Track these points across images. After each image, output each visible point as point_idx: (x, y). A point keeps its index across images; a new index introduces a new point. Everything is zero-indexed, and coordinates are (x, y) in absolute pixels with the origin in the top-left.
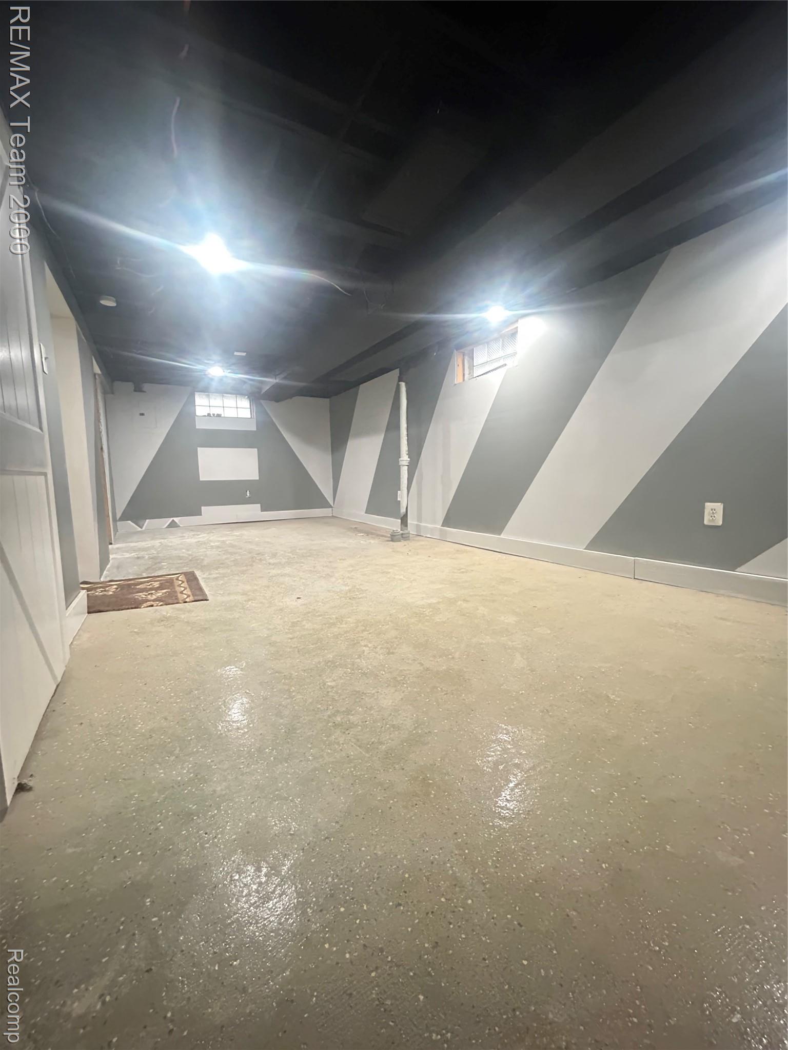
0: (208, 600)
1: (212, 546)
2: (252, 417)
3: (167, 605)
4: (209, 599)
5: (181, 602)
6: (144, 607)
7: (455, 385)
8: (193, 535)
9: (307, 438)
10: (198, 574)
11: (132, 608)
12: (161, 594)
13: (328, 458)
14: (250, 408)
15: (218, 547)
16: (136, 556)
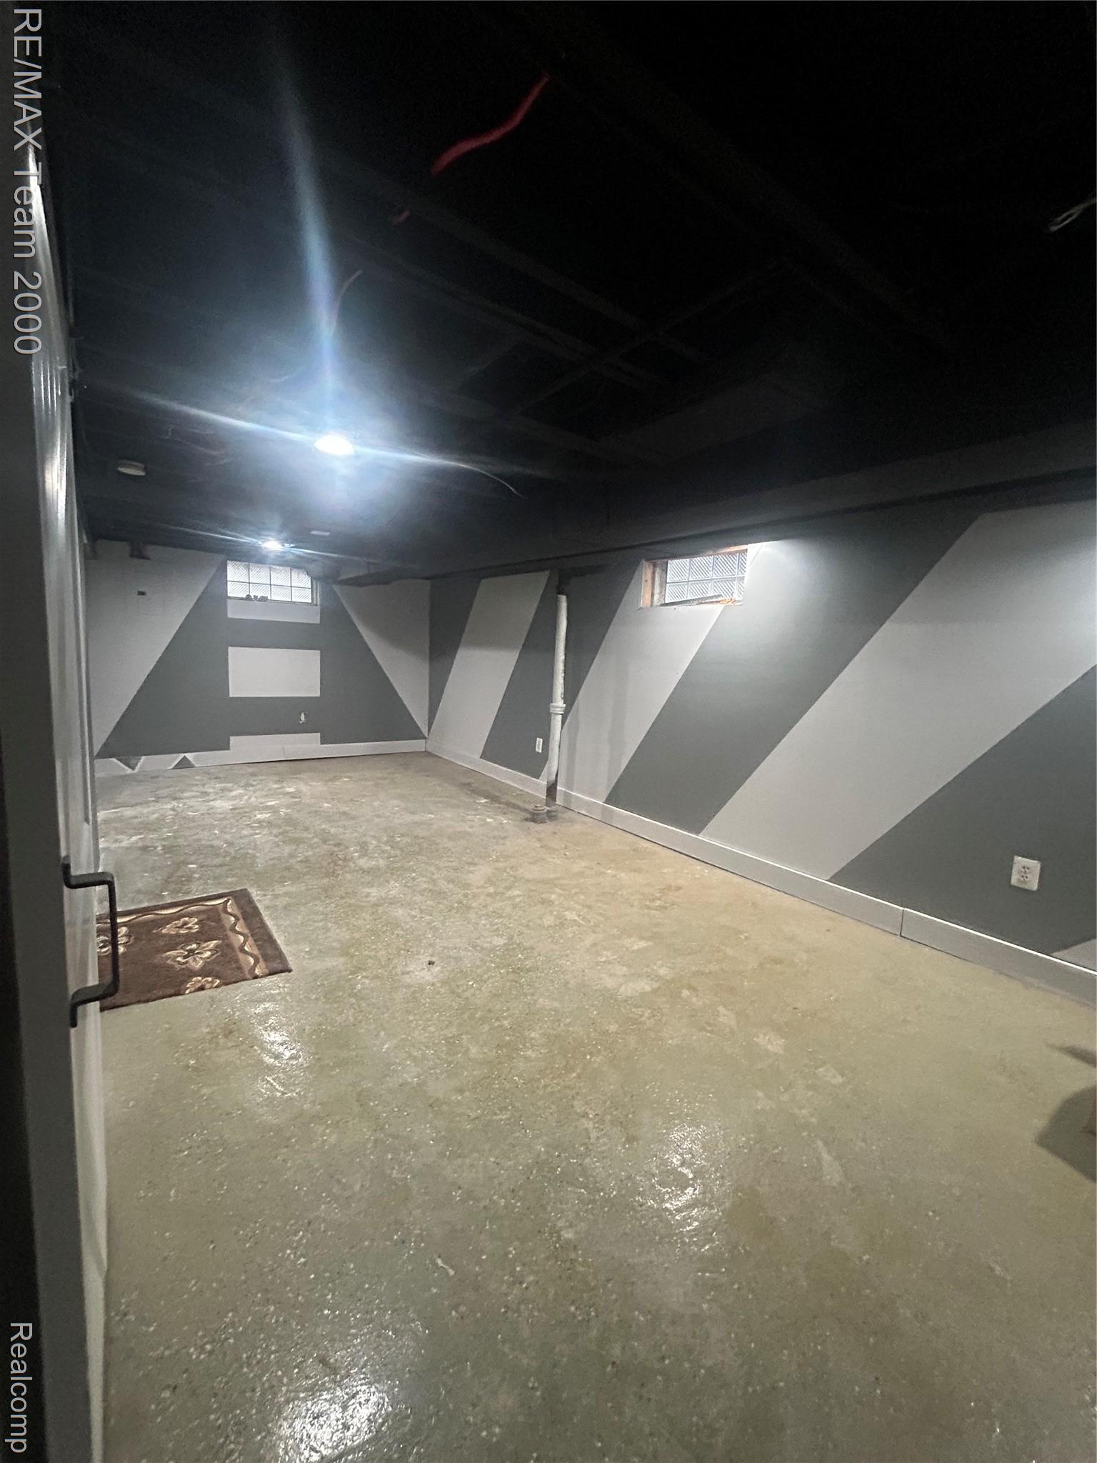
0: (290, 971)
1: (260, 822)
2: (315, 602)
3: (227, 984)
4: (293, 968)
5: (248, 976)
6: (190, 992)
7: (641, 608)
8: (223, 790)
9: (395, 637)
10: (255, 894)
11: (170, 996)
12: (209, 953)
13: (424, 669)
14: (312, 588)
15: (270, 824)
16: (140, 844)
